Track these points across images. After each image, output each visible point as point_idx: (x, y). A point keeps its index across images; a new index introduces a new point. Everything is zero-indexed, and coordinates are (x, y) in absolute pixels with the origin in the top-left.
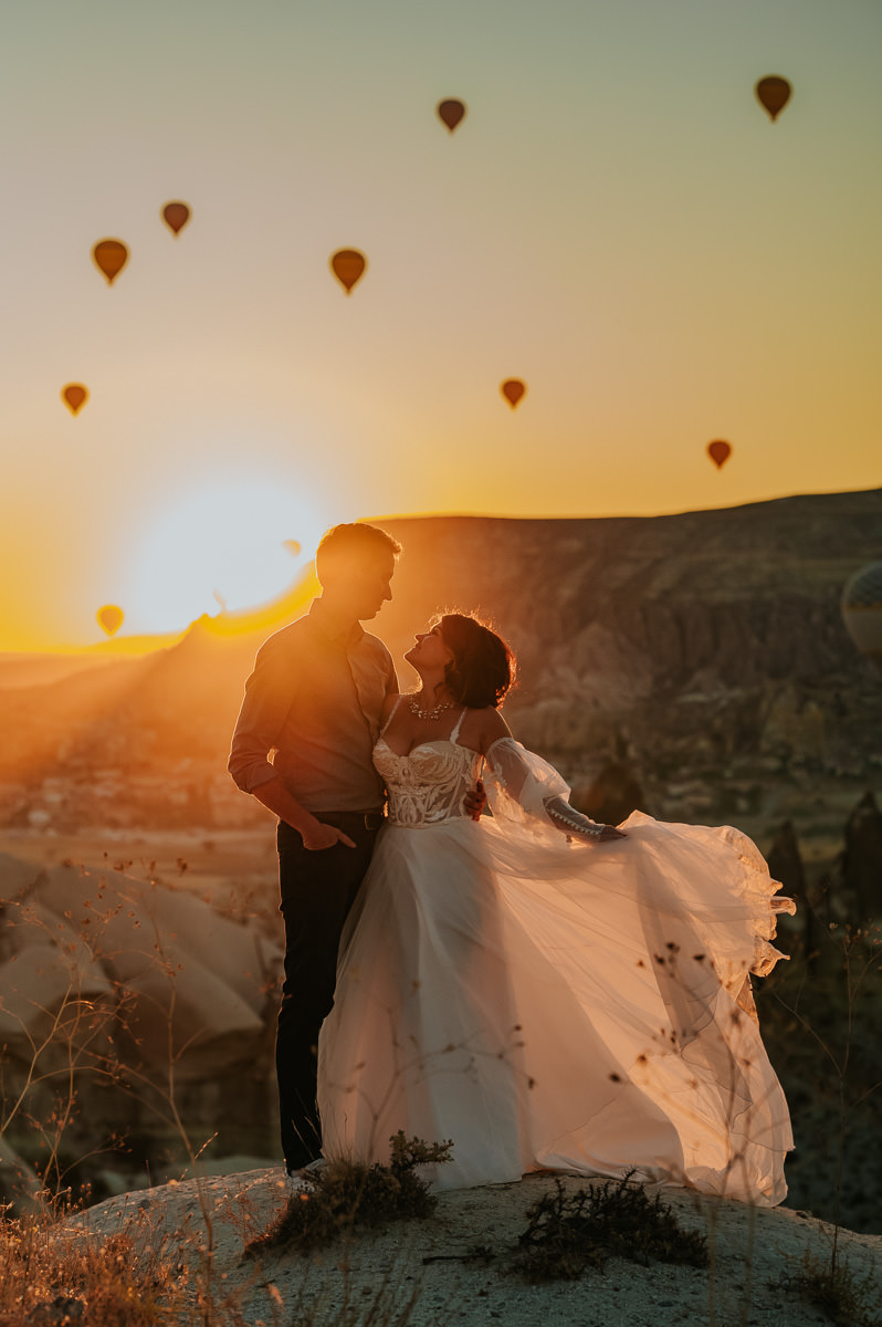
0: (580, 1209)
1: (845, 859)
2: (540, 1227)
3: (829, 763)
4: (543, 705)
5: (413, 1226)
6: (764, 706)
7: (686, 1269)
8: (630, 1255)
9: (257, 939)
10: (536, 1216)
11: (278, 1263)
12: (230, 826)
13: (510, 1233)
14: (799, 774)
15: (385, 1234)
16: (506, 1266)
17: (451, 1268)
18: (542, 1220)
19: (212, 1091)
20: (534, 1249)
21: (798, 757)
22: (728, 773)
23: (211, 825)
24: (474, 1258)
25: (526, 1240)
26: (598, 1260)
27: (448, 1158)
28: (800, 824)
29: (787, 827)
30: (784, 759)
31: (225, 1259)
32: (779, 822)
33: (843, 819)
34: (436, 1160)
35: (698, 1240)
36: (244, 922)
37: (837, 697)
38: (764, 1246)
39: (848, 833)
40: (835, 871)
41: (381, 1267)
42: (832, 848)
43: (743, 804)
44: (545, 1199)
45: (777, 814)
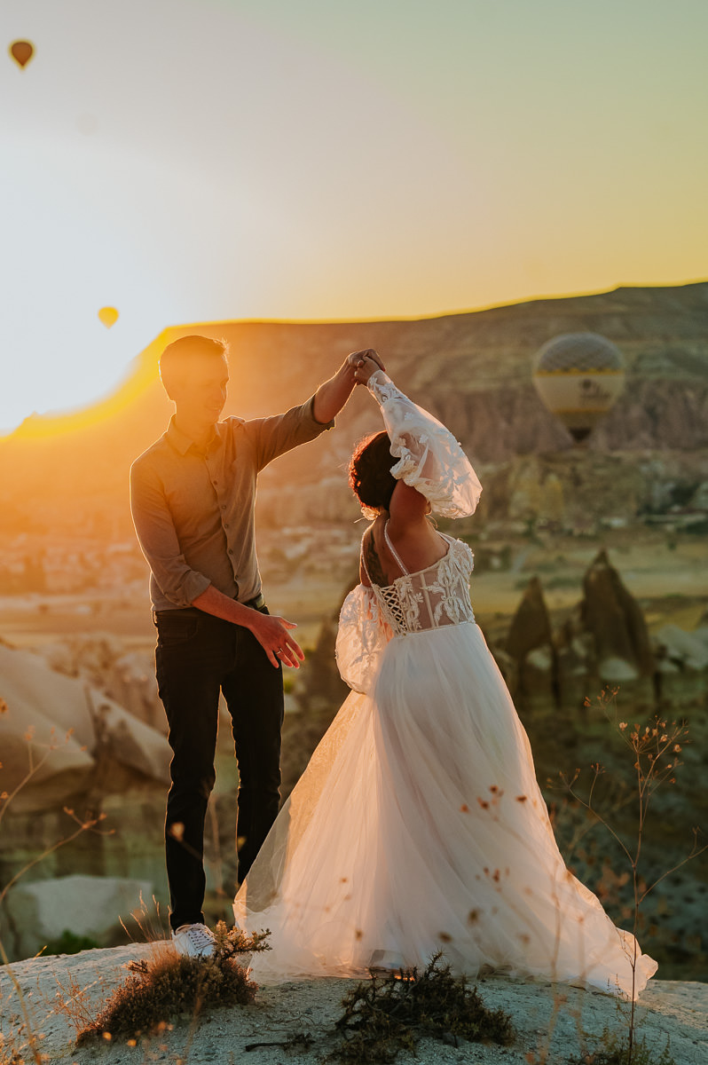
0: (391, 991)
1: (584, 608)
2: (355, 1013)
3: (568, 525)
4: (326, 482)
5: (235, 1012)
6: (512, 478)
7: (494, 1047)
8: (439, 1035)
9: (87, 690)
10: (352, 1003)
11: (109, 1051)
12: (62, 591)
13: (327, 1016)
14: (543, 536)
15: (209, 1021)
16: (325, 1052)
17: (273, 1054)
18: (357, 1006)
19: (51, 820)
20: (351, 1034)
21: (541, 521)
22: (483, 536)
23: (44, 591)
24: (294, 1043)
25: (342, 1025)
26: (411, 1044)
27: (267, 947)
28: (545, 578)
29: (534, 582)
30: (531, 523)
31: (60, 1044)
32: (528, 576)
33: (581, 573)
34: (255, 949)
35: (502, 1019)
36: (75, 674)
37: (573, 469)
38: (563, 1020)
39: (587, 586)
40: (575, 618)
41: (206, 1054)
42: (573, 597)
43: (496, 562)
44: (359, 988)
45: (525, 569)
